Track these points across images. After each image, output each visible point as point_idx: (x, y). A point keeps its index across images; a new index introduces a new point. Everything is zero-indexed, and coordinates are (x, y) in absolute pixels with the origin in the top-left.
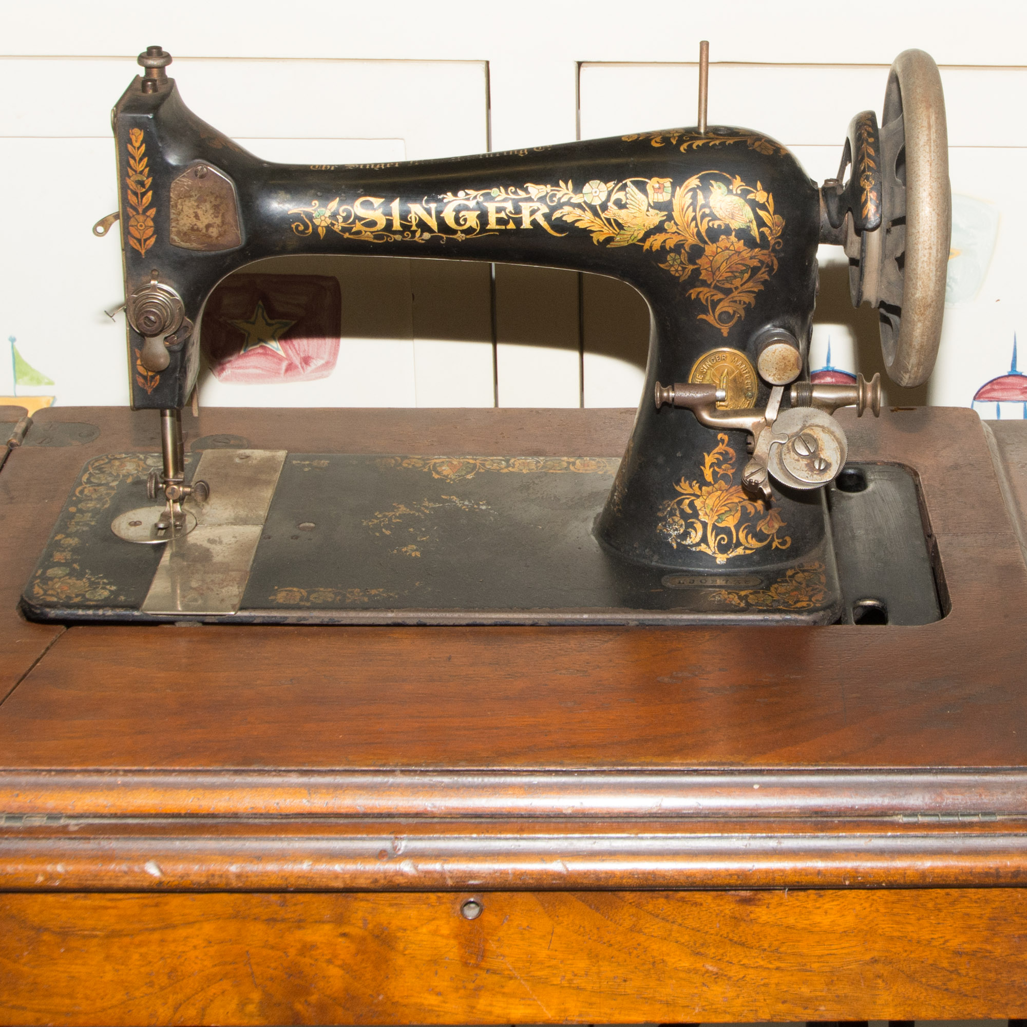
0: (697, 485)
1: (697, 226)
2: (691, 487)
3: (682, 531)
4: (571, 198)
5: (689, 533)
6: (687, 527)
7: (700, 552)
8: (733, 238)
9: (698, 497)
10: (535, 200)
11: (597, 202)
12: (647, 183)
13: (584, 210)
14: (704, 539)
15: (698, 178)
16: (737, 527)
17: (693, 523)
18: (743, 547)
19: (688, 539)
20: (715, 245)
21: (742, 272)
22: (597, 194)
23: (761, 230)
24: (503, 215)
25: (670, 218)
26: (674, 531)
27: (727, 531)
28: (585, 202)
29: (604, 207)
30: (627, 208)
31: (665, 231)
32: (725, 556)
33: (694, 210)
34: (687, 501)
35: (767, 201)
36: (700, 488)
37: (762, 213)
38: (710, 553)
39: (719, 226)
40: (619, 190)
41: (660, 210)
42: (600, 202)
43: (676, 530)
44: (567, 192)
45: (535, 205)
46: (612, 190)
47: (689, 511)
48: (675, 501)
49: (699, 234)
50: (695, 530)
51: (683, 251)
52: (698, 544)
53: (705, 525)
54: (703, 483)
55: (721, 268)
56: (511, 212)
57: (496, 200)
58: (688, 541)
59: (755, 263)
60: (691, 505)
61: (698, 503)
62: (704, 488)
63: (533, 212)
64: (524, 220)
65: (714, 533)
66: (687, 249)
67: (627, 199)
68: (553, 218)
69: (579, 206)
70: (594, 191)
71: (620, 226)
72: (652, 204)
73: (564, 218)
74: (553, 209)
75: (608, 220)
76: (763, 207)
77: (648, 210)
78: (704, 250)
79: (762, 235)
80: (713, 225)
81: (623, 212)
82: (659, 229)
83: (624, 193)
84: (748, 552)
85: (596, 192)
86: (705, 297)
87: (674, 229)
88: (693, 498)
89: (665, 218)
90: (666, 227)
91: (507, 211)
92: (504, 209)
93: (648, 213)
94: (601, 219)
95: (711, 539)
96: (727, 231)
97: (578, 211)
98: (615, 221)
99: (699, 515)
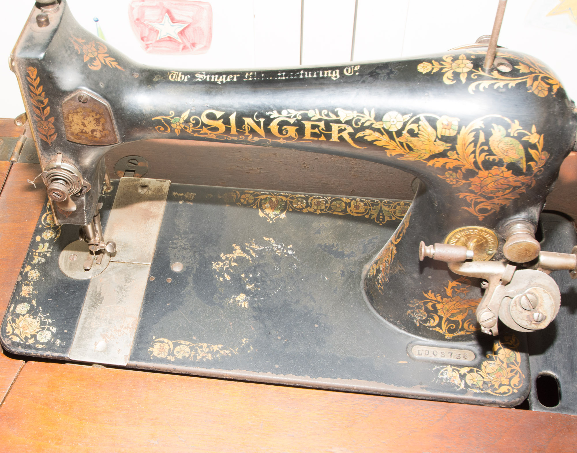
0: (440, 297)
1: (475, 157)
2: (435, 296)
3: (424, 318)
4: (372, 124)
5: (429, 321)
6: (429, 316)
7: (435, 331)
8: (504, 169)
9: (439, 302)
10: (343, 122)
11: (393, 129)
12: (437, 119)
13: (382, 134)
14: (439, 325)
15: (482, 120)
16: (463, 321)
17: (433, 316)
18: (465, 331)
19: (428, 323)
20: (487, 171)
21: (506, 189)
22: (394, 123)
23: (529, 163)
24: (316, 130)
25: (453, 149)
26: (419, 317)
27: (456, 323)
28: (383, 128)
29: (399, 133)
30: (418, 137)
31: (448, 157)
32: (452, 335)
33: (475, 146)
34: (431, 304)
35: (538, 142)
36: (442, 298)
37: (532, 152)
38: (441, 332)
39: (494, 160)
40: (413, 122)
41: (446, 142)
42: (396, 130)
43: (421, 317)
44: (369, 118)
45: (343, 126)
46: (407, 122)
47: (431, 309)
48: (423, 301)
49: (475, 163)
50: (434, 320)
51: (459, 171)
52: (435, 327)
53: (441, 318)
54: (444, 295)
55: (488, 186)
56: (322, 129)
57: (312, 119)
58: (428, 324)
59: (519, 184)
60: (434, 306)
61: (439, 306)
62: (444, 299)
63: (341, 131)
64: (333, 135)
65: (446, 323)
66: (464, 171)
67: (419, 130)
68: (356, 137)
69: (378, 130)
70: (392, 121)
71: (410, 149)
72: (439, 137)
73: (365, 138)
74: (357, 131)
75: (402, 144)
76: (534, 147)
77: (435, 141)
78: (477, 173)
79: (529, 168)
80: (489, 158)
81: (414, 139)
82: (443, 154)
83: (417, 125)
84: (468, 333)
85: (393, 122)
86: (471, 199)
87: (456, 156)
88: (435, 302)
89: (449, 148)
90: (448, 154)
91: (320, 128)
92: (318, 127)
93: (435, 143)
94: (395, 141)
95: (444, 326)
96: (500, 163)
97: (377, 135)
98: (407, 144)
99: (438, 312)
